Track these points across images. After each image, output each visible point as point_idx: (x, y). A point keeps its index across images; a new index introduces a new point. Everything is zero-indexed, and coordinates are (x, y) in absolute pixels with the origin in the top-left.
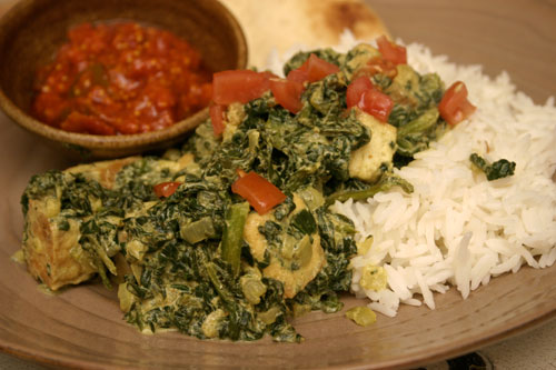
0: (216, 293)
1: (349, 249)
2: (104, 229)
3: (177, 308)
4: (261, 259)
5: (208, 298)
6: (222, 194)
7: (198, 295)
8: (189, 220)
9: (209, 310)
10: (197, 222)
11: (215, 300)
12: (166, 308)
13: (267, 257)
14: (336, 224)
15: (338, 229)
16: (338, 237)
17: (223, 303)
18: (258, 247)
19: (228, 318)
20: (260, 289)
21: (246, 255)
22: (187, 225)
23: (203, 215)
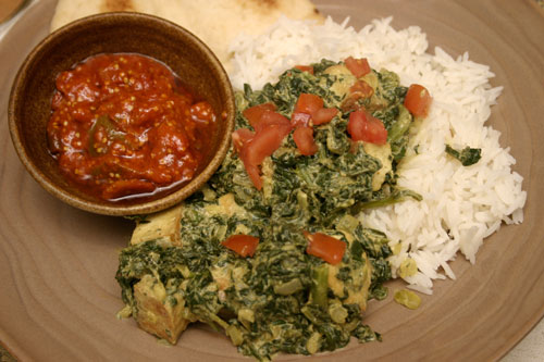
0: (310, 322)
1: (386, 253)
2: (208, 297)
3: (283, 340)
4: (342, 296)
5: (305, 327)
6: (302, 258)
7: (298, 328)
8: (280, 282)
9: (308, 335)
10: (288, 284)
11: (311, 328)
12: (274, 342)
13: (346, 293)
14: (374, 239)
15: (376, 243)
16: (377, 248)
17: (316, 327)
18: (338, 288)
19: (324, 336)
20: (344, 314)
21: (331, 295)
22: (280, 286)
23: (292, 278)
